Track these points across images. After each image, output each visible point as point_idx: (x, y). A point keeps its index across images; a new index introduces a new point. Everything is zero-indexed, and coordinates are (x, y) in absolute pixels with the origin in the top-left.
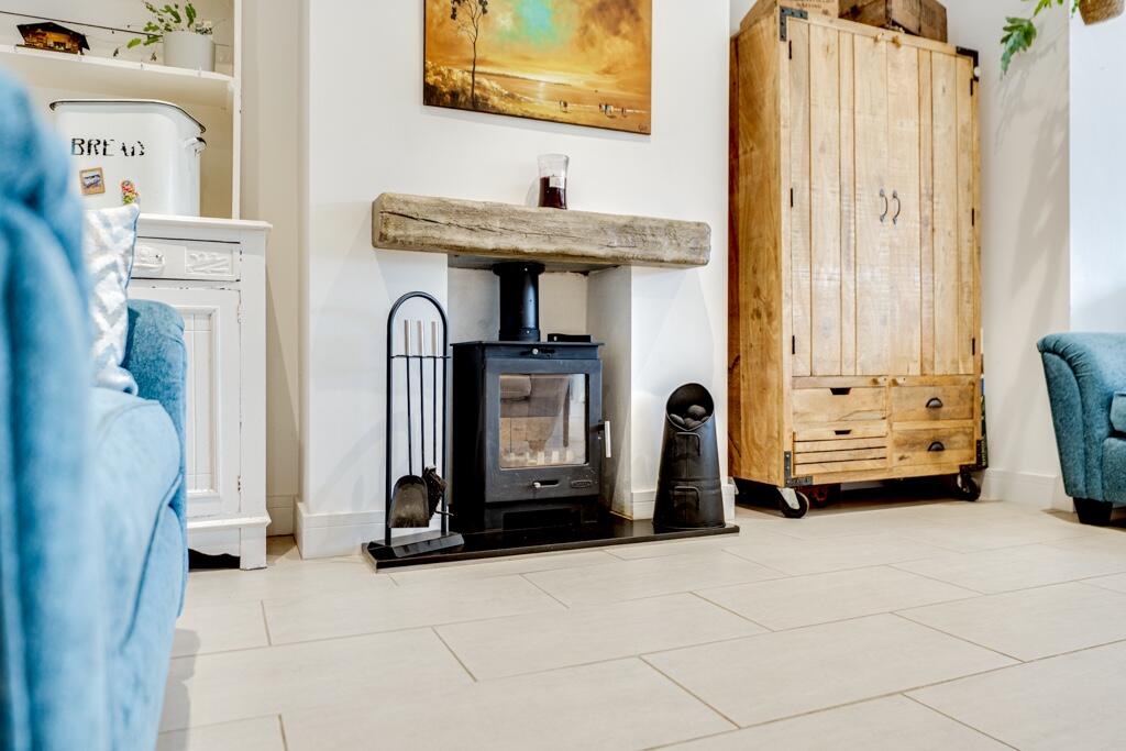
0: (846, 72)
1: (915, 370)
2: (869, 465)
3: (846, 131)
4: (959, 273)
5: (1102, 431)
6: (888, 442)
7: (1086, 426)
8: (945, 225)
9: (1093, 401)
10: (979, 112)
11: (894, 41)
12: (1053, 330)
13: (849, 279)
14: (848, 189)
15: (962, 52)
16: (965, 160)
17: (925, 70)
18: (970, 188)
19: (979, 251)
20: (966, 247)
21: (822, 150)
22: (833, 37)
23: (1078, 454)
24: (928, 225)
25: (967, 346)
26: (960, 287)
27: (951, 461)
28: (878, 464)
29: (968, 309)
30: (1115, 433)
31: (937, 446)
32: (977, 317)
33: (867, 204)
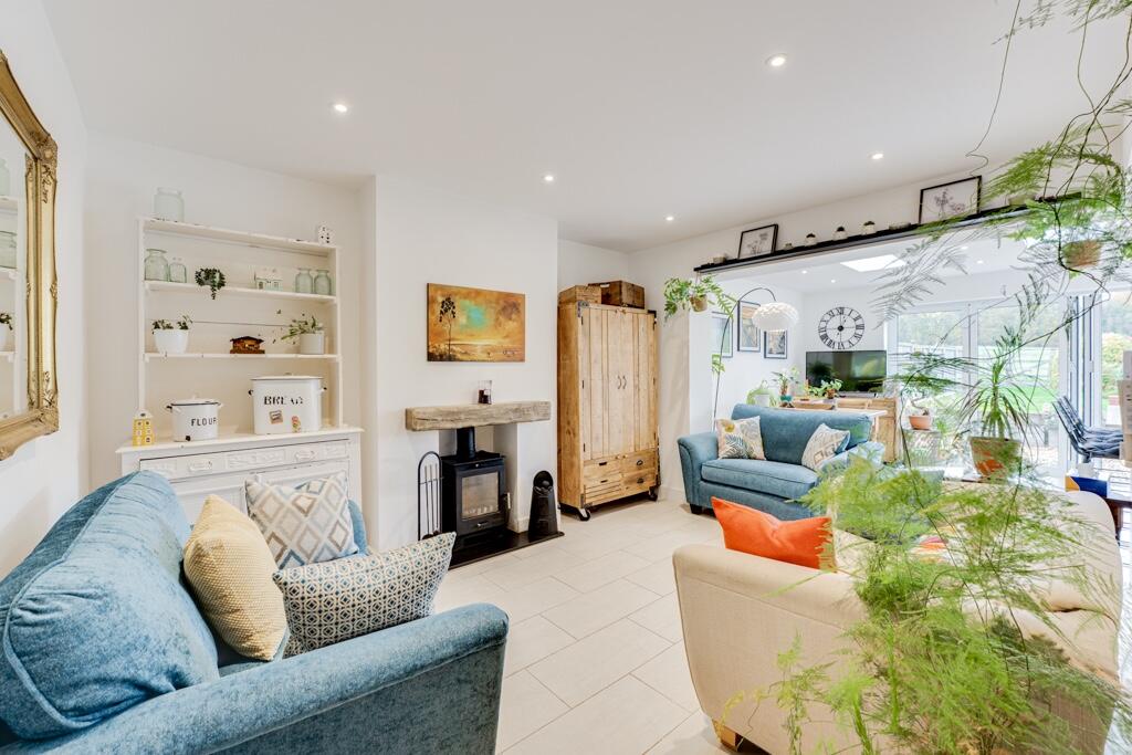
0: (605, 326)
1: (632, 450)
2: (615, 493)
3: (605, 353)
4: (649, 406)
5: (698, 479)
6: (622, 483)
7: (694, 477)
8: (643, 387)
9: (696, 466)
10: (657, 337)
11: (623, 311)
12: (682, 436)
13: (606, 415)
14: (606, 378)
15: (650, 312)
16: (651, 358)
17: (636, 322)
18: (653, 369)
19: (657, 396)
20: (652, 394)
21: (595, 362)
22: (599, 312)
23: (690, 487)
24: (637, 387)
25: (652, 436)
26: (649, 411)
27: (646, 486)
28: (618, 493)
29: (652, 420)
30: (702, 479)
31: (641, 481)
32: (656, 423)
33: (614, 381)
